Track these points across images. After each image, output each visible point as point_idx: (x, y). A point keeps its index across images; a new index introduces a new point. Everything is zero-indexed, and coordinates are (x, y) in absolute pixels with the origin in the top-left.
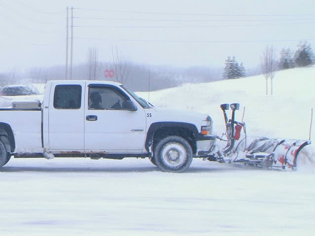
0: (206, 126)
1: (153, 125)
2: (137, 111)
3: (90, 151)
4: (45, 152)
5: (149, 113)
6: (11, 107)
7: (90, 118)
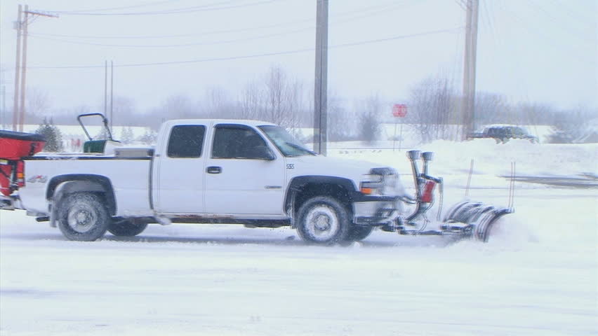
0: (369, 182)
1: (296, 181)
2: (275, 161)
3: (212, 215)
4: (155, 214)
5: (292, 163)
6: (113, 156)
7: (212, 170)
